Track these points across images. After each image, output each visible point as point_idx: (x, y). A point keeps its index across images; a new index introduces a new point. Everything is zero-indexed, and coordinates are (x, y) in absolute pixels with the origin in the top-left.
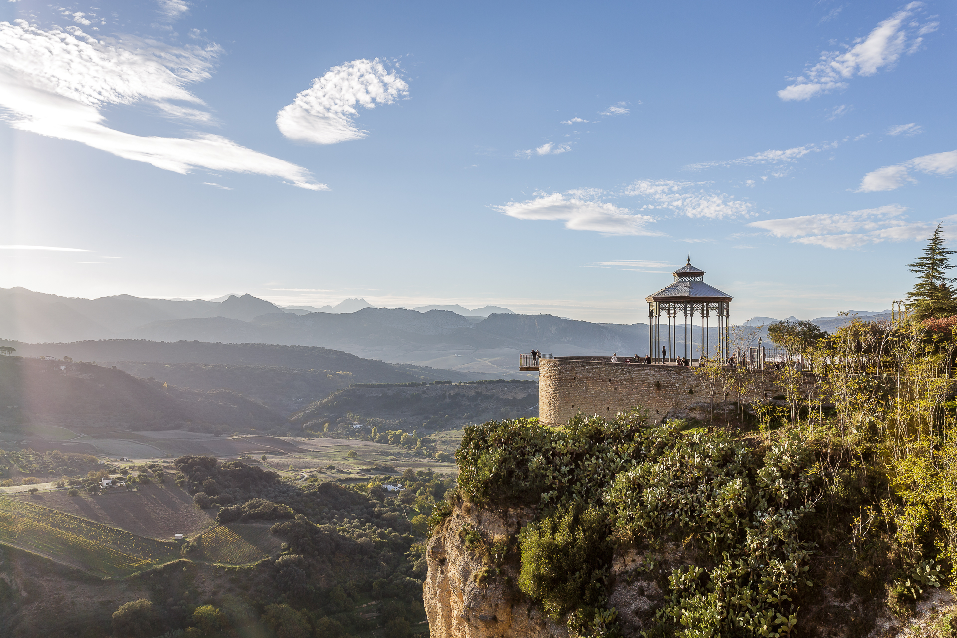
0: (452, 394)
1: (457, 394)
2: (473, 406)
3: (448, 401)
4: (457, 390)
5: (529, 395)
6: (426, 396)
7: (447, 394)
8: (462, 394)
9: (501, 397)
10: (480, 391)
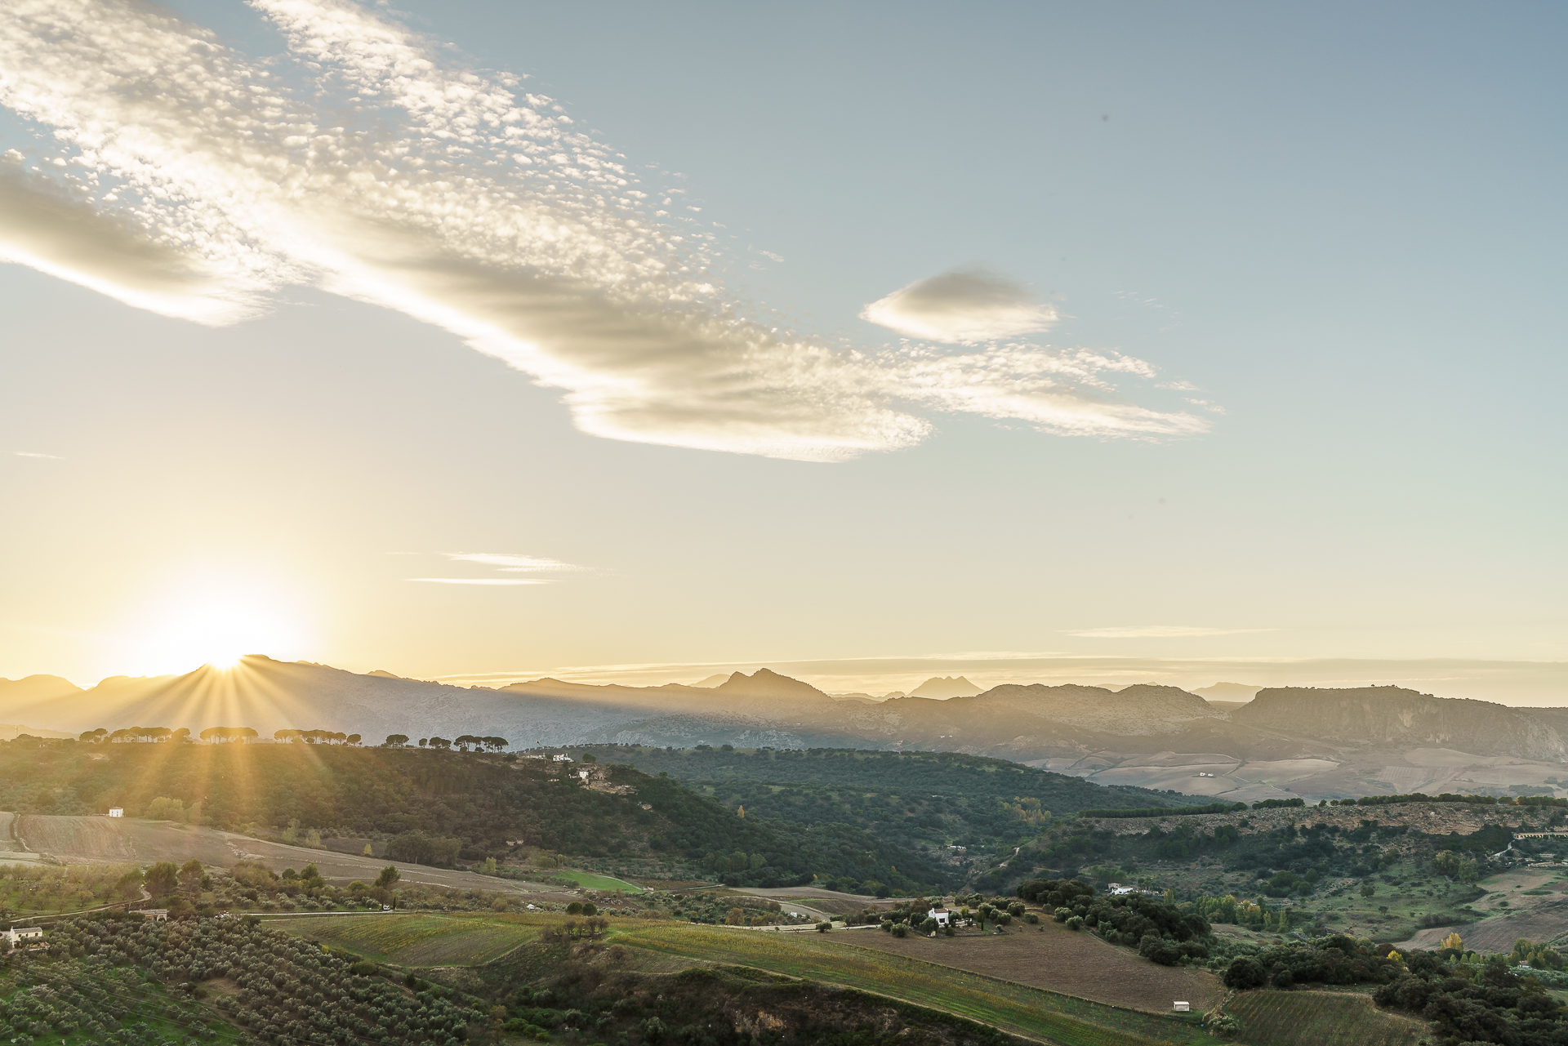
0: (1309, 827)
1: (1321, 827)
2: (1360, 852)
3: (1301, 840)
4: (1318, 819)
5: (1486, 826)
6: (1250, 831)
7: (1298, 826)
8: (1330, 825)
9: (1424, 831)
10: (1371, 819)
